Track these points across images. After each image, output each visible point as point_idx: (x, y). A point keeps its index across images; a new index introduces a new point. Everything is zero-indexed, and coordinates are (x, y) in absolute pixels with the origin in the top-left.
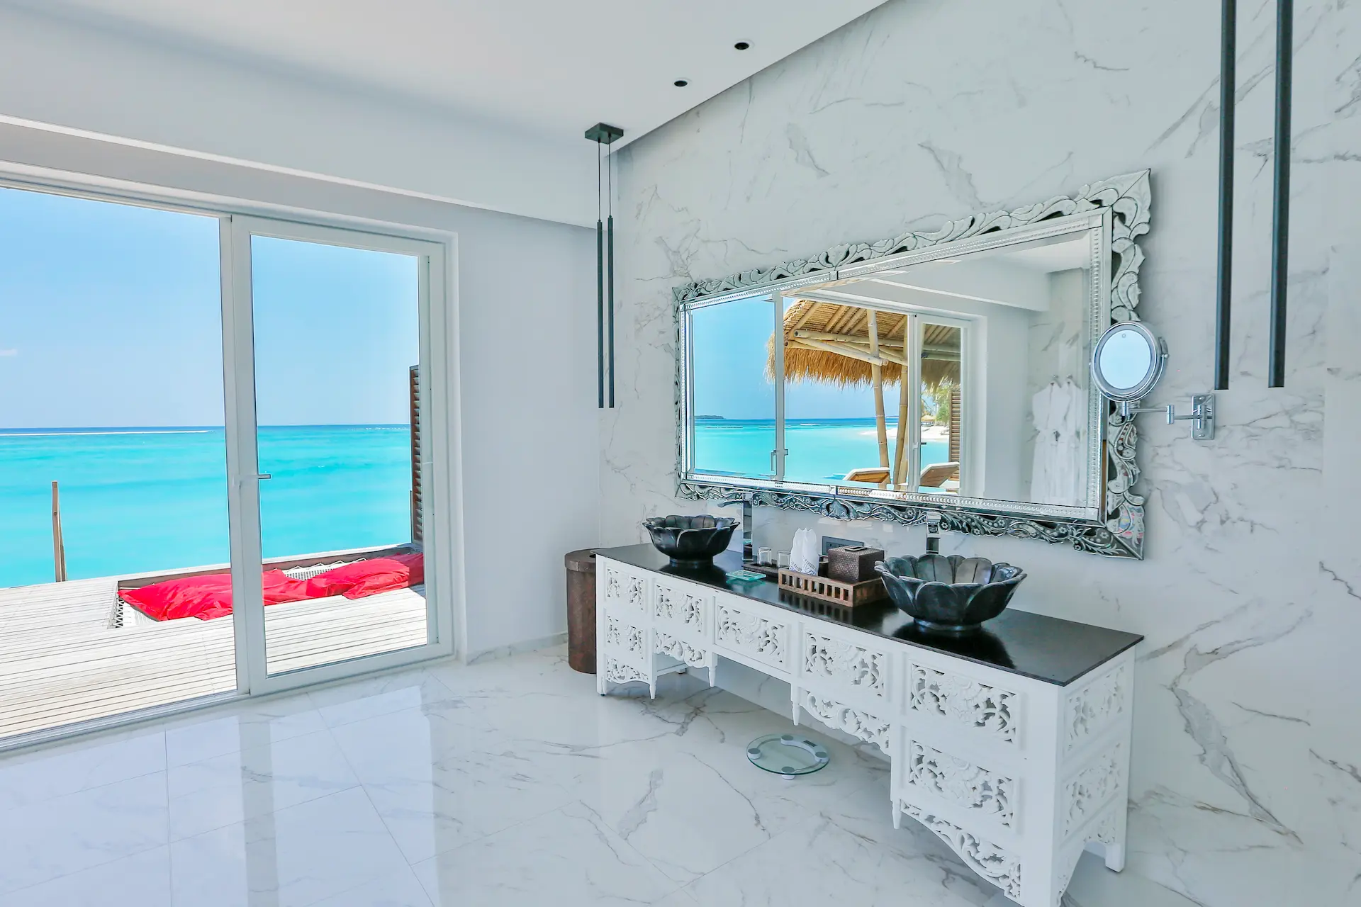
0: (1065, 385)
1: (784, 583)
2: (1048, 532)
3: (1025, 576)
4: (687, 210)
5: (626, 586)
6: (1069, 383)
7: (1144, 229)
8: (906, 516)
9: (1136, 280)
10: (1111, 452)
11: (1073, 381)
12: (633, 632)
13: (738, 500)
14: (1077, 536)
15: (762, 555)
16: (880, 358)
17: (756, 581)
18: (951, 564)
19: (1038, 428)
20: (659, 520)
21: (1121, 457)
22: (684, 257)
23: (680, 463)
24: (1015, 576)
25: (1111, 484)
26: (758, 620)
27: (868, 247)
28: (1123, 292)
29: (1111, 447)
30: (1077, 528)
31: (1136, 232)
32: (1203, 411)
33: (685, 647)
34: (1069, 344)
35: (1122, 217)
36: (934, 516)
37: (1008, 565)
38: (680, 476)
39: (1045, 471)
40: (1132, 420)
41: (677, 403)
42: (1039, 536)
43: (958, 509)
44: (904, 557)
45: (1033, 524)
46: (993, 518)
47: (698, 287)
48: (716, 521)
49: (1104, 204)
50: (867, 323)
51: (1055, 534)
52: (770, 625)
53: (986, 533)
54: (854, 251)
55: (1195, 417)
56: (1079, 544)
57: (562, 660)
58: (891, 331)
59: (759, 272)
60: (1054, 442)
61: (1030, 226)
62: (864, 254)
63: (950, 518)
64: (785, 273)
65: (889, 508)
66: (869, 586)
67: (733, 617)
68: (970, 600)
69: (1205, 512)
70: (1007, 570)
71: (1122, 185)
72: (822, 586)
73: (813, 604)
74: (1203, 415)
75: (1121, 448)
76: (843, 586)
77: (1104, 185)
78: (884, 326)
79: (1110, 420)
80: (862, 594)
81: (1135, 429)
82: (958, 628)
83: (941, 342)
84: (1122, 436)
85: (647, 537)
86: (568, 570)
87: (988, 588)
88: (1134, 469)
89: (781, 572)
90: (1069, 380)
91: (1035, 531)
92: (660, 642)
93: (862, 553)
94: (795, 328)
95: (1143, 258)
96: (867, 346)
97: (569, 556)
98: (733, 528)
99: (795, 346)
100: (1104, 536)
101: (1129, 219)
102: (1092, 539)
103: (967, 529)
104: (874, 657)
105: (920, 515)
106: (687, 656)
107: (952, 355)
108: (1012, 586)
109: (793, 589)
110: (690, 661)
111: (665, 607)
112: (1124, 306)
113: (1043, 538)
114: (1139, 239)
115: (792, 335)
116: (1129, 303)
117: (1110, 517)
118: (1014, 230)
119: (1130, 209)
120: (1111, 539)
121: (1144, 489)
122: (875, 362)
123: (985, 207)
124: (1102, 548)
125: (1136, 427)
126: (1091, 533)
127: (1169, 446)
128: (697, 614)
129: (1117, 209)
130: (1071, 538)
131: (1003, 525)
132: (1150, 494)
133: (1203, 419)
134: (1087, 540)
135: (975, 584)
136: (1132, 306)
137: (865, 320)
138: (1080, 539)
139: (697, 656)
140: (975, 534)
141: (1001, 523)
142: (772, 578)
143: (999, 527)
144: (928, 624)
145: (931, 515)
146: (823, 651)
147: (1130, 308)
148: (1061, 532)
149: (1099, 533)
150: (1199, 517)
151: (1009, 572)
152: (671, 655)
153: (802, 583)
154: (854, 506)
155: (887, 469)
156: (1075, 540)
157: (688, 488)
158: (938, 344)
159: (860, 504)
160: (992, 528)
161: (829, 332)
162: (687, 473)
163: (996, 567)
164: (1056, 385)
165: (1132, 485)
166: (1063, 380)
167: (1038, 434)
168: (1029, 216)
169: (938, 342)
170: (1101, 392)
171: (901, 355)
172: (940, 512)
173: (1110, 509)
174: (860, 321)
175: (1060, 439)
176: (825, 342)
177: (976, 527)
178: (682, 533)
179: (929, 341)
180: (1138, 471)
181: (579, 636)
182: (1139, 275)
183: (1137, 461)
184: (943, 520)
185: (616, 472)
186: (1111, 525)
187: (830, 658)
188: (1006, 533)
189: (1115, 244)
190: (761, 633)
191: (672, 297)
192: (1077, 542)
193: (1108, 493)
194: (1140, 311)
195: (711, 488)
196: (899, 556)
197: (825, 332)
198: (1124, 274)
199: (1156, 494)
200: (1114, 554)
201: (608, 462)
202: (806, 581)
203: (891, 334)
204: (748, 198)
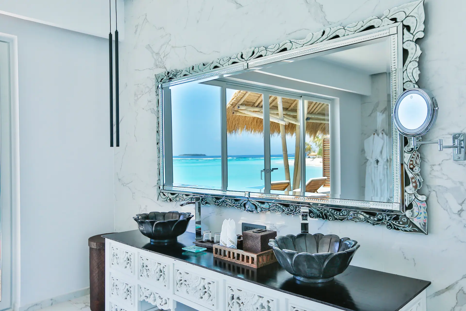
0: (381, 135)
1: (216, 253)
2: (372, 218)
3: (359, 246)
4: (163, 29)
5: (123, 257)
6: (382, 133)
7: (421, 35)
8: (289, 210)
9: (417, 65)
10: (406, 169)
11: (385, 132)
12: (127, 287)
13: (193, 202)
14: (389, 220)
15: (206, 236)
16: (284, 121)
17: (200, 252)
18: (316, 239)
19: (368, 158)
20: (144, 216)
21: (412, 172)
22: (162, 57)
23: (159, 180)
24: (352, 247)
25: (407, 189)
26: (200, 278)
27: (265, 49)
28: (410, 73)
29: (406, 166)
30: (388, 215)
31: (417, 36)
32: (459, 143)
33: (157, 296)
34: (382, 112)
35: (408, 28)
36: (305, 209)
37: (349, 239)
38: (160, 188)
39: (372, 181)
40: (417, 149)
41: (158, 144)
42: (367, 221)
43: (319, 205)
44: (288, 236)
45: (362, 213)
46: (340, 210)
47: (169, 74)
48: (180, 215)
49: (398, 20)
50: (277, 102)
51: (376, 219)
52: (206, 281)
53: (336, 219)
54: (257, 51)
55: (454, 147)
56: (390, 225)
57: (86, 306)
58: (290, 106)
59: (204, 65)
60: (376, 165)
61: (356, 34)
62: (263, 53)
63: (315, 211)
64: (218, 65)
65: (280, 205)
66: (267, 255)
67: (185, 277)
68: (326, 263)
69: (463, 205)
70: (349, 242)
71: (408, 9)
72: (238, 255)
73: (234, 267)
74: (459, 145)
75: (412, 166)
76: (251, 255)
77: (397, 10)
78: (287, 104)
79: (404, 149)
80: (263, 260)
81: (419, 155)
82: (320, 281)
83: (317, 113)
84: (412, 159)
85: (135, 226)
86: (90, 248)
87: (336, 256)
88: (419, 179)
89: (215, 246)
90: (383, 132)
91: (363, 217)
92: (142, 293)
93: (263, 234)
94: (238, 104)
95: (421, 52)
96: (277, 114)
97: (92, 239)
98: (189, 219)
99: (238, 114)
100: (404, 220)
101: (413, 29)
102: (397, 222)
103: (325, 217)
104: (268, 302)
105: (297, 209)
106: (158, 301)
107: (324, 120)
108: (352, 252)
109: (222, 257)
110: (160, 305)
111: (145, 271)
112: (411, 81)
113: (368, 222)
114: (418, 41)
115: (236, 108)
116: (413, 79)
117: (407, 209)
118: (346, 37)
119: (413, 23)
120: (408, 221)
121: (426, 191)
122: (282, 123)
123: (331, 24)
124: (404, 227)
125: (420, 153)
126: (396, 218)
127: (439, 164)
128: (164, 275)
129: (405, 23)
130: (385, 221)
131: (345, 214)
132: (430, 194)
133: (459, 148)
134: (394, 223)
135: (329, 253)
136: (415, 81)
137: (276, 100)
138: (390, 222)
139: (164, 302)
140: (330, 220)
141: (344, 213)
142: (210, 250)
143: (343, 215)
144: (302, 279)
145: (303, 209)
146: (238, 298)
147: (414, 82)
148: (379, 218)
149: (401, 219)
150: (460, 208)
151: (350, 244)
152: (149, 302)
153: (227, 253)
154: (259, 204)
155: (288, 181)
156: (387, 223)
157: (164, 195)
158: (315, 114)
159: (263, 203)
160: (340, 216)
161: (257, 106)
162: (163, 186)
163: (342, 240)
164: (376, 134)
165: (419, 189)
166: (380, 131)
167: (367, 161)
168: (355, 28)
169: (315, 113)
170: (399, 132)
171: (296, 119)
172: (309, 207)
173: (407, 204)
174: (273, 101)
175: (379, 164)
176: (254, 112)
177: (330, 216)
178: (156, 223)
179: (311, 112)
180: (422, 180)
181: (96, 291)
182: (418, 62)
183: (421, 174)
184: (311, 212)
185: (124, 186)
186: (408, 213)
187: (242, 303)
188: (347, 219)
189: (405, 44)
190: (201, 287)
191: (154, 80)
192: (388, 224)
193: (406, 194)
194: (420, 84)
195: (177, 195)
196: (285, 235)
197: (255, 107)
198: (410, 62)
199: (433, 194)
200: (410, 231)
201: (119, 179)
202: (229, 252)
203: (290, 108)
204: (198, 22)
